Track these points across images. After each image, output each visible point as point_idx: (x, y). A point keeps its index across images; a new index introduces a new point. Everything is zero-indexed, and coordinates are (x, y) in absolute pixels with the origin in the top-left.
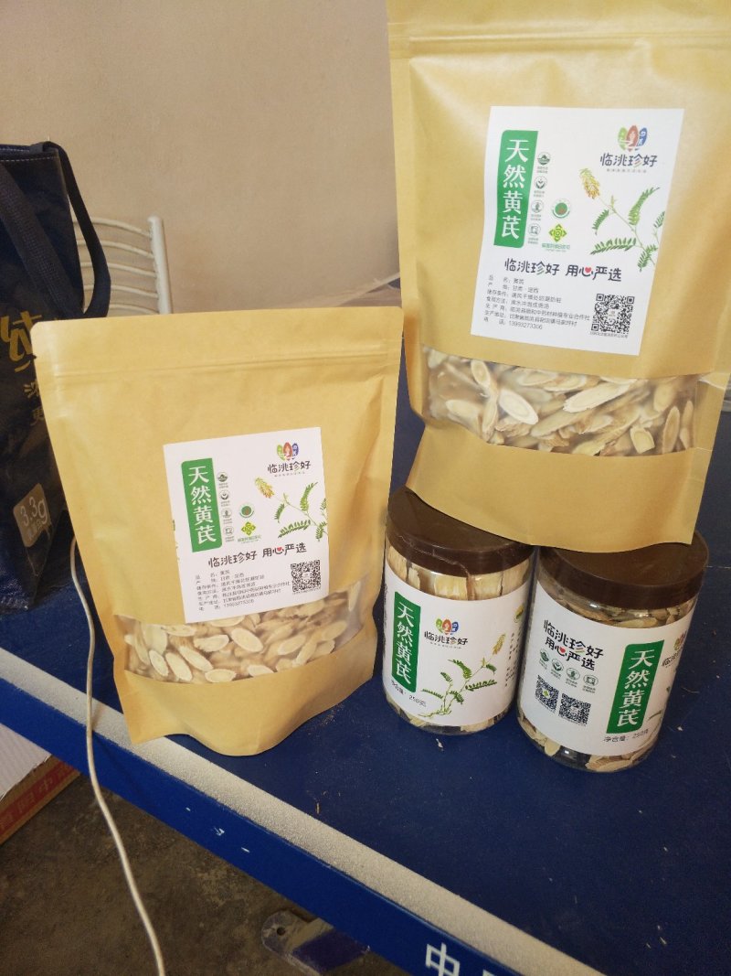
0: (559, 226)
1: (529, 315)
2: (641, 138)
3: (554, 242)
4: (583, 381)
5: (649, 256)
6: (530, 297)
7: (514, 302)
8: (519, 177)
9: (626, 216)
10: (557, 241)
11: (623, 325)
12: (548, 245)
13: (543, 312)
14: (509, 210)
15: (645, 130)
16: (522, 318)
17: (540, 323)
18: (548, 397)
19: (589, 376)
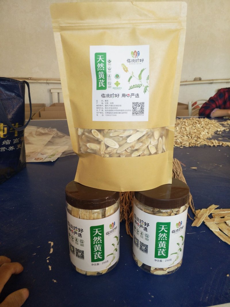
0: (117, 81)
1: (112, 112)
2: (138, 54)
3: (116, 87)
4: (132, 132)
5: (146, 89)
6: (111, 106)
7: (106, 108)
8: (102, 67)
9: (138, 78)
10: (117, 86)
11: (142, 112)
12: (115, 88)
13: (116, 110)
14: (100, 78)
15: (139, 52)
16: (109, 113)
17: (115, 114)
18: (121, 139)
19: (133, 130)
